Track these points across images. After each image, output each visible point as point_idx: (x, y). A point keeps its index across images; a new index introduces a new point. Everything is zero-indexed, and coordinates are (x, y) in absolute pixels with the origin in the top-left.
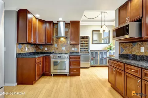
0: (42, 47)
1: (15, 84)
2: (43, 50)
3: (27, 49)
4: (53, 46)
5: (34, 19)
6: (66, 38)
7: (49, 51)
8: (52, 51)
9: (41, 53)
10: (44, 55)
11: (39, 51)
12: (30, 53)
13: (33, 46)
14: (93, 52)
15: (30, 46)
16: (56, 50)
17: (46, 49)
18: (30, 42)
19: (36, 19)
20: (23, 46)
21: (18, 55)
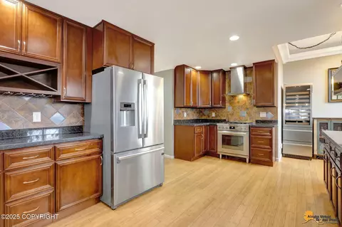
0: (206, 112)
1: (173, 157)
2: (209, 117)
3: (187, 115)
4: (225, 110)
5: (194, 73)
6: (248, 95)
7: (218, 118)
8: (223, 118)
9: (206, 121)
10: (208, 124)
11: (203, 118)
12: (189, 120)
13: (194, 110)
14: (325, 121)
15: (189, 111)
16: (230, 116)
17: (214, 115)
18: (189, 105)
19: (197, 71)
20: (180, 111)
21: (176, 121)
